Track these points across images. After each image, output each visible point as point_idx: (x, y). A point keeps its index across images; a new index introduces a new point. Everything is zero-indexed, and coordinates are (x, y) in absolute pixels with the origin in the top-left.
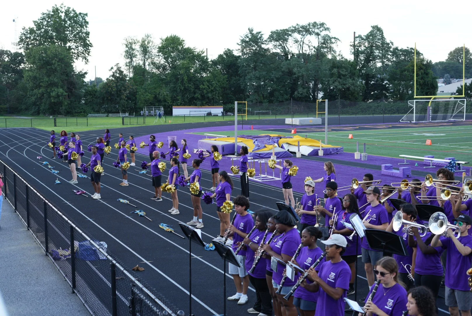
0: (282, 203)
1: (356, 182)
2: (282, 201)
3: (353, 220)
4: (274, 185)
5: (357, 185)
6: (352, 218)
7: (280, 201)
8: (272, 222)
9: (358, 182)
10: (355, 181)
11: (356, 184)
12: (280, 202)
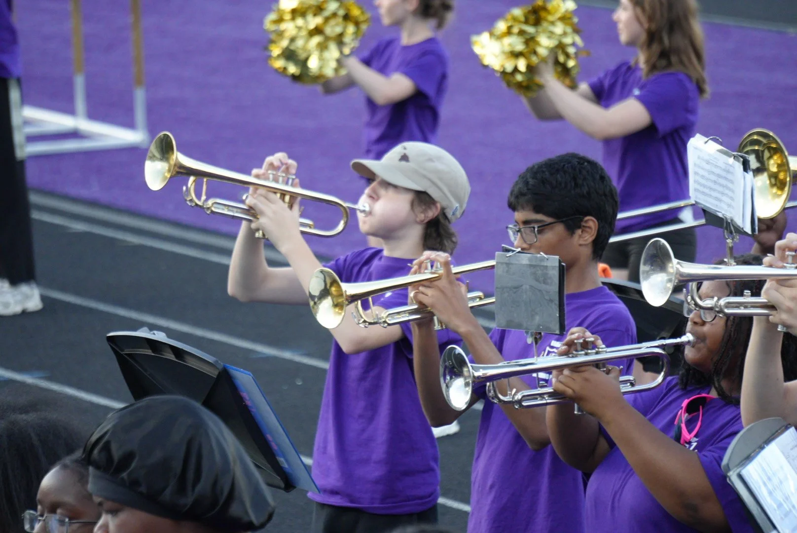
0: (159, 336)
1: (773, 166)
2: (152, 327)
3: (753, 472)
4: (84, 193)
5: (781, 185)
6: (748, 458)
7: (137, 325)
8: (69, 499)
9: (784, 166)
10: (759, 157)
11: (774, 176)
12: (142, 333)
